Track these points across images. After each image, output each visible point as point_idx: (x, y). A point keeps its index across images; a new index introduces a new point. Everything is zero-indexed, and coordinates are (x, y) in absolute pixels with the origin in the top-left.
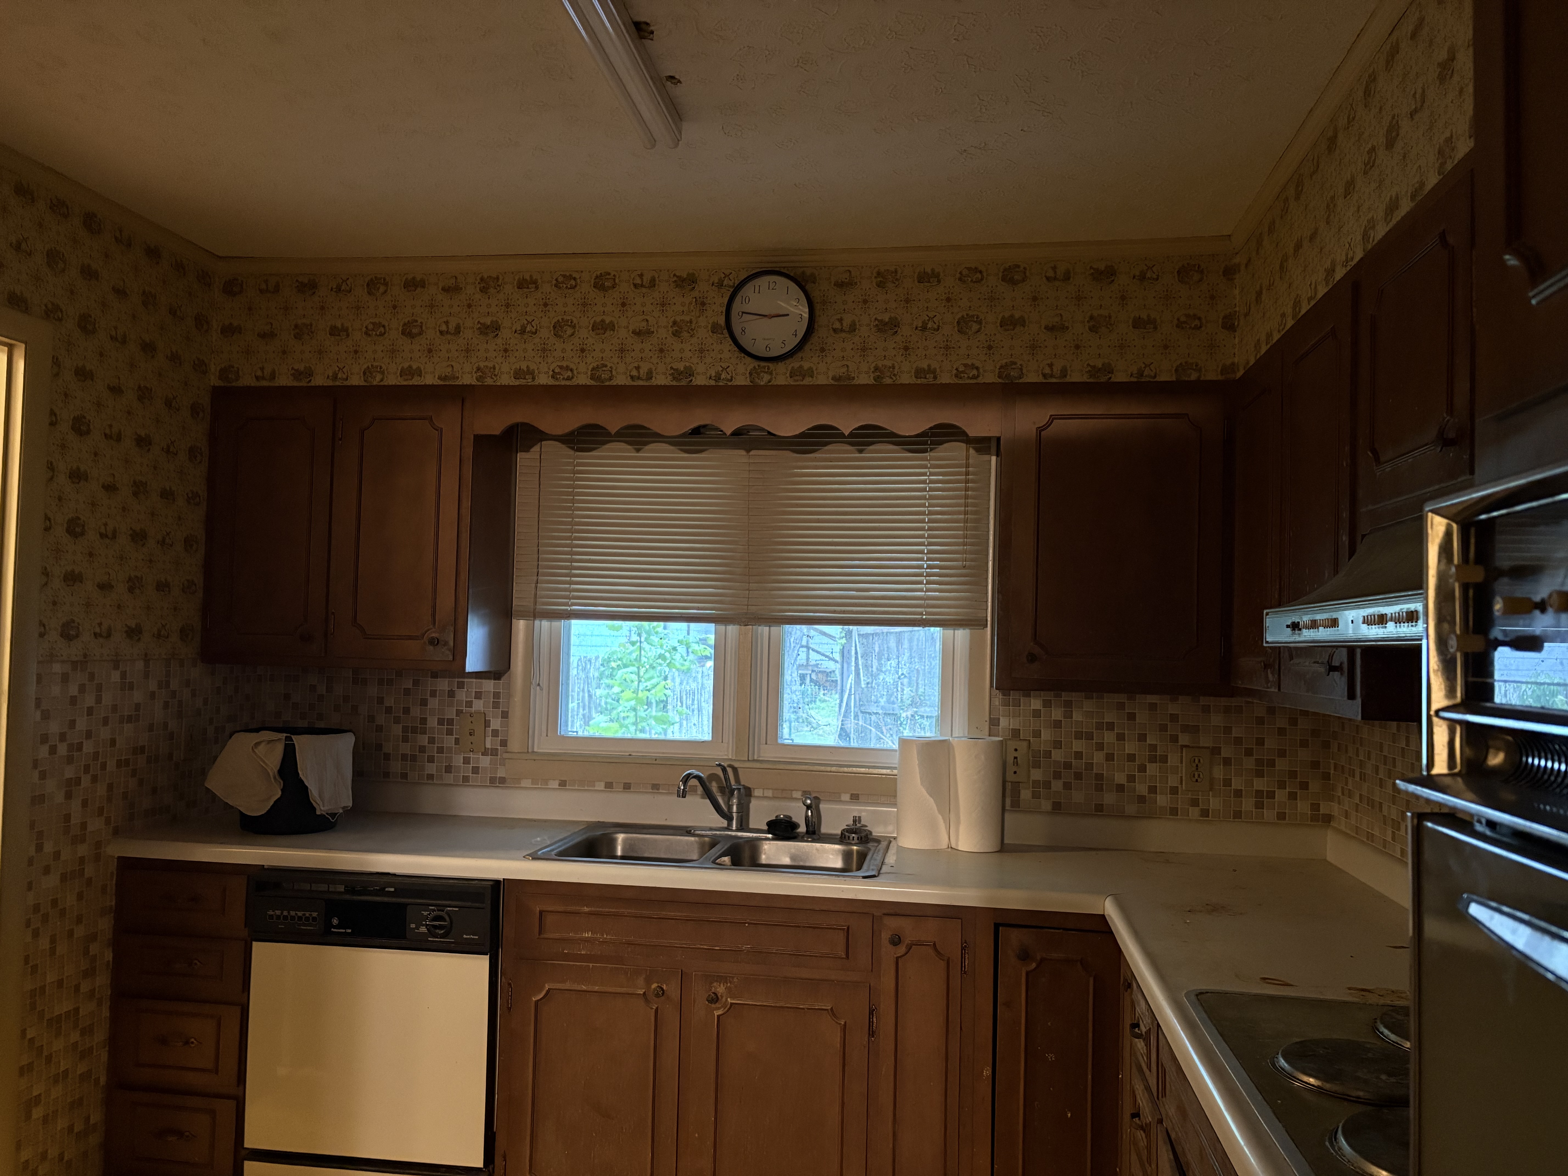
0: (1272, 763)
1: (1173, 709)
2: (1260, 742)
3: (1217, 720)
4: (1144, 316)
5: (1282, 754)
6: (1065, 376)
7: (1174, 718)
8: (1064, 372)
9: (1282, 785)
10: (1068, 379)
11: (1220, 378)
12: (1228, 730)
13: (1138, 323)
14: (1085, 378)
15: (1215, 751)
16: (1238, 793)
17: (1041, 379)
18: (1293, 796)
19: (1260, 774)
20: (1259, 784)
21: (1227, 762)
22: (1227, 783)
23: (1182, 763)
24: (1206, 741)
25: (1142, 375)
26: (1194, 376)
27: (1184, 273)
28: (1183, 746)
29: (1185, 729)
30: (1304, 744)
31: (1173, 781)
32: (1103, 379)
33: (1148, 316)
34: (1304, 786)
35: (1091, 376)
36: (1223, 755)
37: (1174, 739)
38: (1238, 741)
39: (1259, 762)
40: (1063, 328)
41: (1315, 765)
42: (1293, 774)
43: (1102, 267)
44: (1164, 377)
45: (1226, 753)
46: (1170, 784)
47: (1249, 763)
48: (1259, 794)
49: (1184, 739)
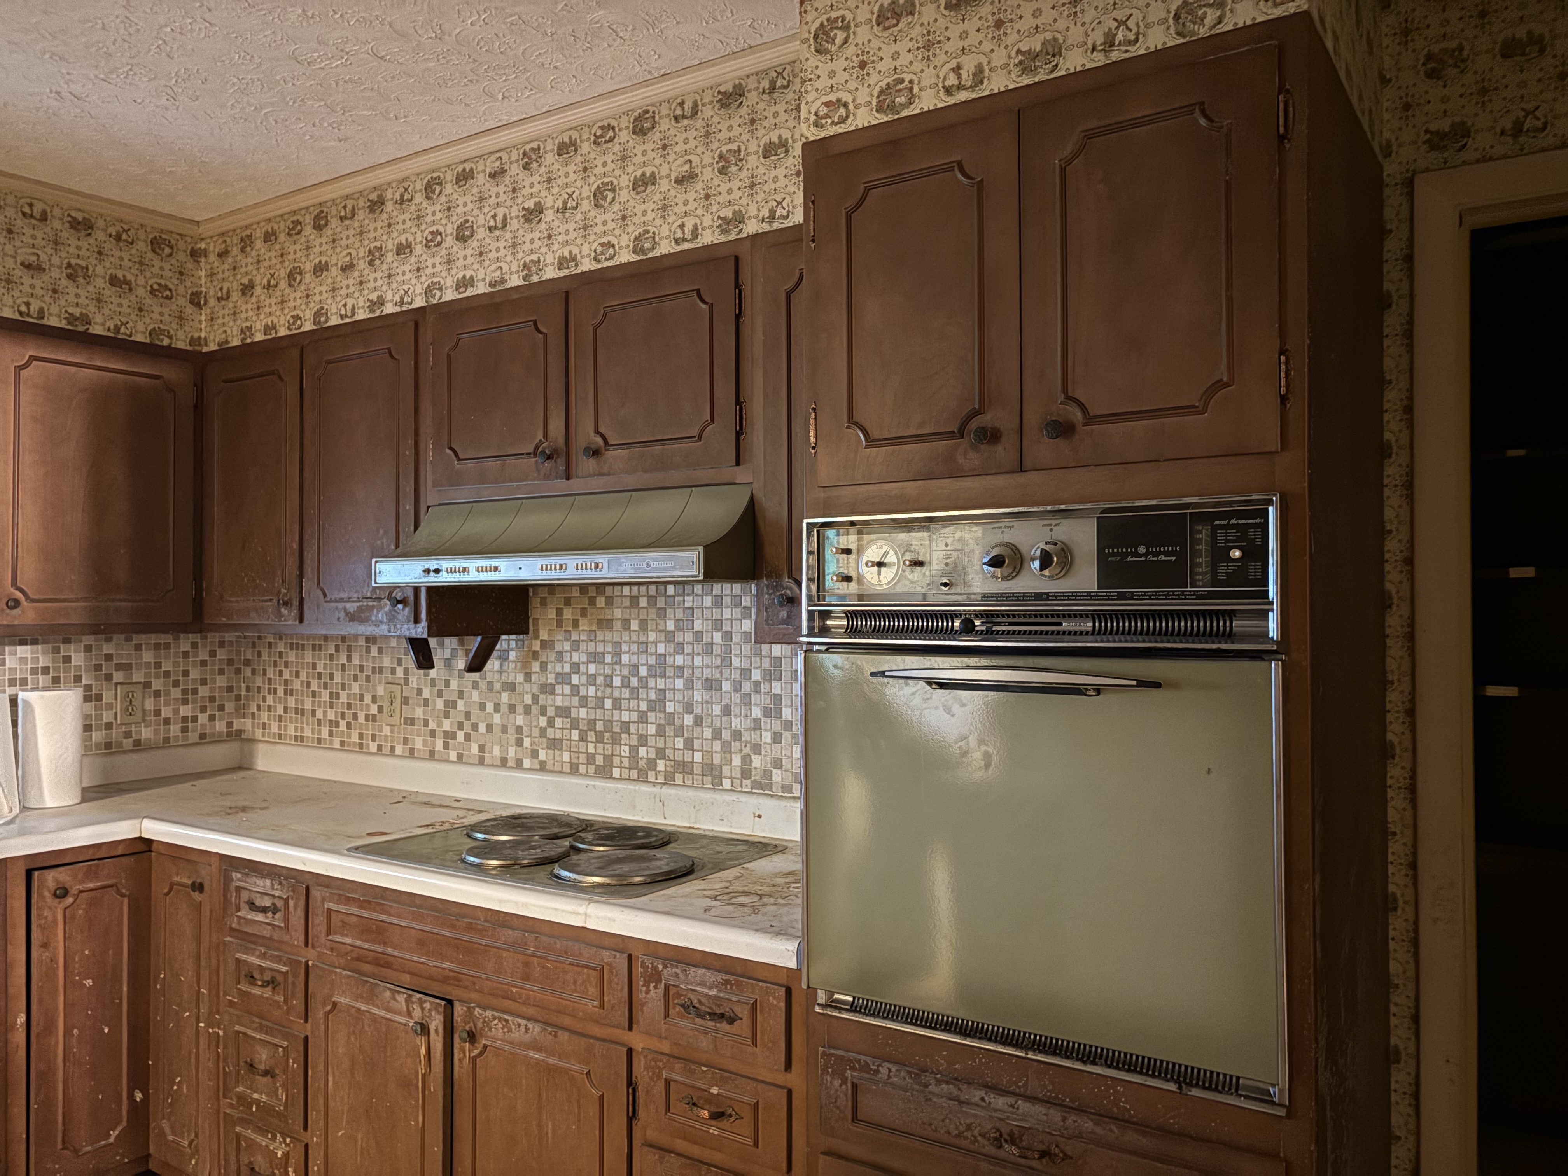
0: (195, 691)
1: (107, 649)
2: (186, 673)
3: (148, 656)
4: (120, 275)
5: (204, 682)
6: (43, 318)
7: (109, 658)
8: (41, 314)
9: (203, 709)
10: (45, 322)
11: (189, 348)
12: (158, 665)
13: (114, 281)
14: (63, 324)
15: (147, 685)
16: (167, 721)
17: (17, 316)
18: (212, 718)
19: (185, 702)
20: (185, 711)
21: (157, 694)
22: (158, 713)
23: (116, 699)
24: (138, 676)
25: (118, 332)
26: (166, 342)
27: (156, 244)
28: (117, 684)
29: (119, 667)
30: (221, 672)
31: (107, 717)
32: (81, 329)
33: (124, 276)
34: (221, 708)
35: (69, 323)
36: (154, 688)
37: (109, 677)
38: (167, 674)
39: (185, 692)
40: (40, 269)
41: (230, 689)
42: (212, 699)
43: (79, 216)
44: (139, 338)
45: (157, 685)
46: (105, 720)
47: (176, 693)
48: (185, 719)
49: (118, 677)
